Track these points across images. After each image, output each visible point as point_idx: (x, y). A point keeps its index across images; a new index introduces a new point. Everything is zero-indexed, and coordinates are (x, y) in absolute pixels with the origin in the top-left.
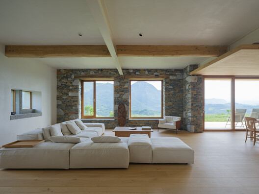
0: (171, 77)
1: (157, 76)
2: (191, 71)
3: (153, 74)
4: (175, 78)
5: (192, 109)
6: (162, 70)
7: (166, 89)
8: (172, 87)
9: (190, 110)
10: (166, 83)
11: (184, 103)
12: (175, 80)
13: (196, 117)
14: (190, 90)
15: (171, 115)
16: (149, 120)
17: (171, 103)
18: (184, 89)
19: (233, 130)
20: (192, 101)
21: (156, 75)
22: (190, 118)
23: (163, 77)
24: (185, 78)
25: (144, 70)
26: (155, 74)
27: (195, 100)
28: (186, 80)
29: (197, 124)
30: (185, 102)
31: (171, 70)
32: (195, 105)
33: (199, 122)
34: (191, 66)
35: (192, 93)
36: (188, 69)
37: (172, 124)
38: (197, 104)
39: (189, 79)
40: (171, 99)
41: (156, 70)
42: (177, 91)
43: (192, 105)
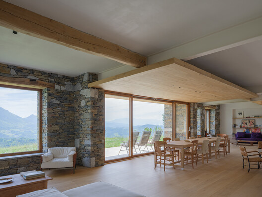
0: (57, 87)
1: (33, 81)
2: (90, 81)
3: (25, 77)
4: (62, 88)
5: (92, 135)
6: (43, 73)
7: (49, 104)
8: (58, 102)
9: (89, 137)
10: (49, 94)
11: (76, 127)
12: (62, 92)
13: (97, 145)
14: (89, 108)
15: (56, 146)
16: (18, 159)
17: (56, 127)
18: (76, 106)
19: (132, 157)
20: (92, 124)
21: (31, 80)
22: (90, 148)
23: (44, 85)
24: (80, 91)
25: (9, 66)
26: (29, 77)
27: (96, 122)
28: (81, 93)
29: (98, 155)
30: (80, 126)
31: (57, 74)
32: (95, 129)
33: (100, 151)
34: (89, 74)
35: (92, 113)
36: (86, 78)
37: (67, 159)
38: (98, 128)
39: (87, 93)
40: (58, 121)
41: (32, 71)
42: (66, 109)
43: (92, 129)
